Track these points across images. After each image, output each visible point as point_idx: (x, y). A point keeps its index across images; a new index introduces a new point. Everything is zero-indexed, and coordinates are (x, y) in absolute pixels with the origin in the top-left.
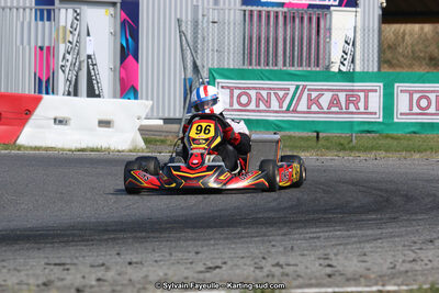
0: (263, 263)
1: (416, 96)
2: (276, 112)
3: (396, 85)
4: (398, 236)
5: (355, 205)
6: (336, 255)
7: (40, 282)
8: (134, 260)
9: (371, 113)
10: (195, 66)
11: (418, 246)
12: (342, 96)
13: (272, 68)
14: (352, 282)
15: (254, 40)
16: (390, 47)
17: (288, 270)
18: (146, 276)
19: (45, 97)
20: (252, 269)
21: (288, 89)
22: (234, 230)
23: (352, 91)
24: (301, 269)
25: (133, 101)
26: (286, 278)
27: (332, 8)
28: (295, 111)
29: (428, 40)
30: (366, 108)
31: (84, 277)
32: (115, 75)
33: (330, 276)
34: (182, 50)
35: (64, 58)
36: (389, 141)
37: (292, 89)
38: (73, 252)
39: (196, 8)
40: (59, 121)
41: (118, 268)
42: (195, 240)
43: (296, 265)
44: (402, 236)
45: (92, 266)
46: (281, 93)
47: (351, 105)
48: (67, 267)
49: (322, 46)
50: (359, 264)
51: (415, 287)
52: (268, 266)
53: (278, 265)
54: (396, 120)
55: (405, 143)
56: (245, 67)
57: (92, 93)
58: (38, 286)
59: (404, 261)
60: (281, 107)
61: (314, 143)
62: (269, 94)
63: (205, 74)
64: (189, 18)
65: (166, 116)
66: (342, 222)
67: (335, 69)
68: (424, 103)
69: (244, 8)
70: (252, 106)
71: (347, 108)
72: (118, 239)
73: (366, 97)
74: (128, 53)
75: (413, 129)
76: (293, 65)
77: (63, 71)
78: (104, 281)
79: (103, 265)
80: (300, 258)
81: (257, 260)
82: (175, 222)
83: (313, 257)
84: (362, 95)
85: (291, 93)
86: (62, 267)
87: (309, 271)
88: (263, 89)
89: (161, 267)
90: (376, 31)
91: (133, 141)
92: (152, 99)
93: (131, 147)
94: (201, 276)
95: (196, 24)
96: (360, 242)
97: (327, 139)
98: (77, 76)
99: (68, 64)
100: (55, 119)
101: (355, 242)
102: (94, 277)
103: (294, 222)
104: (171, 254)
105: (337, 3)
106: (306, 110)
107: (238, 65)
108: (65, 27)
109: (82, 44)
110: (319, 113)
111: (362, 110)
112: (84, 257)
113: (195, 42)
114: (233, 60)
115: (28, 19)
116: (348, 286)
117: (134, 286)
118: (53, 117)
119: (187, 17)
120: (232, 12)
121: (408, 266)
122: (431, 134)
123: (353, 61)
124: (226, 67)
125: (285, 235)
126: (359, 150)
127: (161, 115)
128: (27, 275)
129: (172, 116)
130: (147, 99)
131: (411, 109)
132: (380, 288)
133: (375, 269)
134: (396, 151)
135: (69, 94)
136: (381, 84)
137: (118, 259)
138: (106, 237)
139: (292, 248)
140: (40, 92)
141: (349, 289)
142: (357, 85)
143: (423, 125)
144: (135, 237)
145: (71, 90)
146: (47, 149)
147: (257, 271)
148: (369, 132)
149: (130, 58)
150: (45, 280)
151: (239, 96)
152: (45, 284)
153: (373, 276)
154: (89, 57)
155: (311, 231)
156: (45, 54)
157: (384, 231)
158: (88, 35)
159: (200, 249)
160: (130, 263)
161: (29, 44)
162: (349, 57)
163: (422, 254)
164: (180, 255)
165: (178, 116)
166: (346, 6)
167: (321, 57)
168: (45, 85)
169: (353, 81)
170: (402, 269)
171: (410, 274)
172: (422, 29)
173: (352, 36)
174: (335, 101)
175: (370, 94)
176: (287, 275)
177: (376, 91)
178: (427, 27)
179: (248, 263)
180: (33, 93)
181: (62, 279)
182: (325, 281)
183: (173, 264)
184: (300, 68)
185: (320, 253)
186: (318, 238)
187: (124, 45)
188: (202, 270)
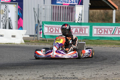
0: (56, 75)
1: (98, 29)
2: (60, 33)
3: (93, 26)
4: (93, 68)
6: (75, 73)
8: (20, 74)
9: (86, 34)
10: (38, 21)
11: (98, 70)
12: (78, 29)
13: (59, 21)
15: (55, 14)
16: (92, 16)
18: (23, 78)
22: (48, 66)
23: (81, 28)
25: (21, 30)
27: (76, 5)
29: (102, 14)
30: (85, 32)
32: (16, 23)
34: (35, 16)
35: (2, 18)
36: (91, 42)
38: (3, 72)
39: (39, 5)
40: (1, 36)
41: (16, 76)
42: (37, 68)
44: (94, 68)
45: (8, 76)
47: (81, 32)
48: (2, 76)
49: (73, 16)
50: (82, 75)
53: (59, 75)
54: (93, 36)
55: (95, 42)
56: (52, 21)
57: (10, 28)
59: (94, 75)
62: (58, 29)
63: (41, 23)
64: (37, 8)
65: (30, 34)
66: (77, 64)
67: (76, 22)
68: (101, 31)
69: (52, 5)
70: (54, 32)
71: (80, 32)
72: (16, 68)
73: (85, 30)
74: (20, 17)
75: (98, 39)
76: (65, 21)
77: (2, 22)
79: (12, 75)
80: (66, 74)
81: (54, 74)
82: (32, 63)
83: (69, 73)
84: (84, 29)
88: (57, 27)
89: (27, 76)
90: (88, 12)
91: (21, 41)
92: (27, 30)
93: (21, 43)
95: (39, 9)
96: (82, 69)
98: (6, 24)
99: (4, 20)
101: (81, 69)
102: (9, 78)
103: (65, 64)
104: (30, 72)
105: (77, 4)
107: (50, 21)
108: (3, 10)
109: (7, 15)
111: (84, 33)
112: (6, 73)
113: (38, 14)
114: (49, 19)
119: (36, 7)
120: (48, 6)
121: (95, 76)
122: (102, 40)
123: (81, 20)
124: (47, 21)
125: (62, 67)
127: (29, 34)
129: (32, 34)
130: (25, 30)
131: (97, 33)
133: (86, 77)
134: (93, 44)
135: (4, 28)
136: (89, 26)
137: (16, 73)
138: (13, 67)
139: (64, 71)
142: (83, 26)
143: (100, 37)
144: (21, 67)
148: (86, 39)
149: (21, 18)
151: (50, 29)
153: (85, 79)
154: (9, 18)
155: (69, 66)
157: (89, 66)
158: (9, 12)
159: (38, 71)
160: (19, 75)
162: (80, 19)
163: (99, 73)
164: (33, 72)
165: (33, 34)
166: (80, 5)
167: (73, 18)
169: (81, 25)
170: (93, 77)
171: (95, 78)
172: (100, 11)
173: (81, 13)
174: (76, 31)
175: (86, 29)
177: (88, 28)
178: (102, 11)
179: (51, 75)
181: (0, 79)
183: (31, 75)
184: (67, 22)
185: (71, 72)
186: (71, 68)
187: (19, 15)
188: (39, 77)
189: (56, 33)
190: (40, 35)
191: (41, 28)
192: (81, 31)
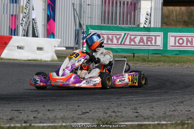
0: (108, 111)
1: (177, 38)
2: (116, 44)
3: (169, 33)
5: (149, 86)
6: (140, 108)
7: (8, 118)
8: (51, 109)
9: (158, 46)
10: (80, 25)
11: (176, 104)
12: (145, 38)
13: (114, 25)
14: (147, 120)
15: (106, 13)
16: (166, 16)
17: (118, 114)
18: (56, 116)
19: (13, 37)
20: (102, 113)
21: (121, 35)
22: (96, 96)
23: (150, 36)
24: (124, 114)
25: (52, 39)
26: (117, 117)
28: (124, 44)
29: (183, 13)
30: (155, 43)
31: (28, 116)
32: (45, 28)
33: (137, 117)
34: (74, 17)
35: (22, 20)
36: (165, 58)
37: (123, 35)
38: (24, 105)
40: (20, 48)
41: (43, 112)
42: (78, 100)
43: (122, 112)
44: (169, 100)
45: (32, 111)
46: (118, 37)
48: (21, 111)
49: (136, 16)
50: (150, 112)
51: (173, 122)
52: (109, 113)
53: (114, 112)
54: (168, 49)
55: (172, 59)
56: (102, 25)
57: (34, 35)
58: (7, 120)
59: (170, 111)
60: (118, 42)
61: (132, 59)
62: (112, 37)
63: (84, 27)
64: (78, 2)
65: (67, 46)
66: (143, 93)
67: (142, 26)
68: (181, 41)
70: (105, 42)
71: (147, 43)
72: (44, 100)
74: (51, 18)
75: (175, 53)
76: (123, 24)
77: (22, 26)
78: (37, 118)
79: (37, 111)
80: (124, 109)
81: (104, 110)
83: (130, 109)
84: (154, 37)
85: (122, 36)
86: (18, 112)
87: (127, 115)
88: (110, 34)
89: (62, 112)
90: (160, 10)
91: (52, 56)
92: (61, 38)
93: (51, 59)
94: (80, 116)
95: (81, 5)
96: (151, 102)
97: (138, 57)
98: (28, 28)
99: (24, 23)
100: (18, 47)
101: (148, 102)
102: (32, 116)
103: (122, 93)
104: (67, 107)
106: (129, 44)
107: (99, 24)
108: (23, 7)
109: (30, 14)
110: (134, 45)
111: (154, 44)
112: (28, 107)
113: (80, 14)
114: (97, 22)
115: (6, 3)
116: (144, 121)
117: (50, 121)
118: (17, 45)
121: (171, 113)
122: (184, 55)
123: (150, 23)
124: (94, 24)
125: (118, 99)
126: (152, 62)
127: (65, 45)
128: (3, 115)
129: (69, 46)
130: (59, 38)
131: (175, 44)
132: (159, 122)
133: (157, 114)
134: (168, 62)
135: (24, 36)
136: (162, 33)
137: (43, 108)
138: (39, 99)
139: (121, 105)
140: (11, 35)
141: (145, 123)
142: (152, 33)
143: (180, 51)
144: (51, 99)
145: (25, 34)
146: (14, 60)
147: (105, 114)
149: (52, 20)
150: (10, 117)
152: (10, 119)
153: (155, 117)
154: (33, 19)
155: (129, 97)
156: (14, 18)
157: (162, 97)
158: (33, 10)
159: (80, 105)
160: (49, 110)
161: (7, 13)
162: (148, 21)
163: (178, 108)
164: (71, 107)
165: (72, 46)
167: (136, 20)
168: (14, 32)
169: (150, 31)
170: (169, 114)
171: (172, 116)
172: (181, 9)
173: (149, 11)
174: (141, 40)
175: (157, 37)
176: (118, 116)
177: (160, 36)
178: (183, 8)
179: (101, 111)
180: (8, 35)
181: (18, 117)
182: (134, 119)
183: (68, 111)
184: (127, 26)
185: (133, 107)
186: (132, 100)
187: (49, 14)
188: (81, 113)
189: (108, 44)
190: (83, 47)
191: (85, 36)
192: (149, 41)
